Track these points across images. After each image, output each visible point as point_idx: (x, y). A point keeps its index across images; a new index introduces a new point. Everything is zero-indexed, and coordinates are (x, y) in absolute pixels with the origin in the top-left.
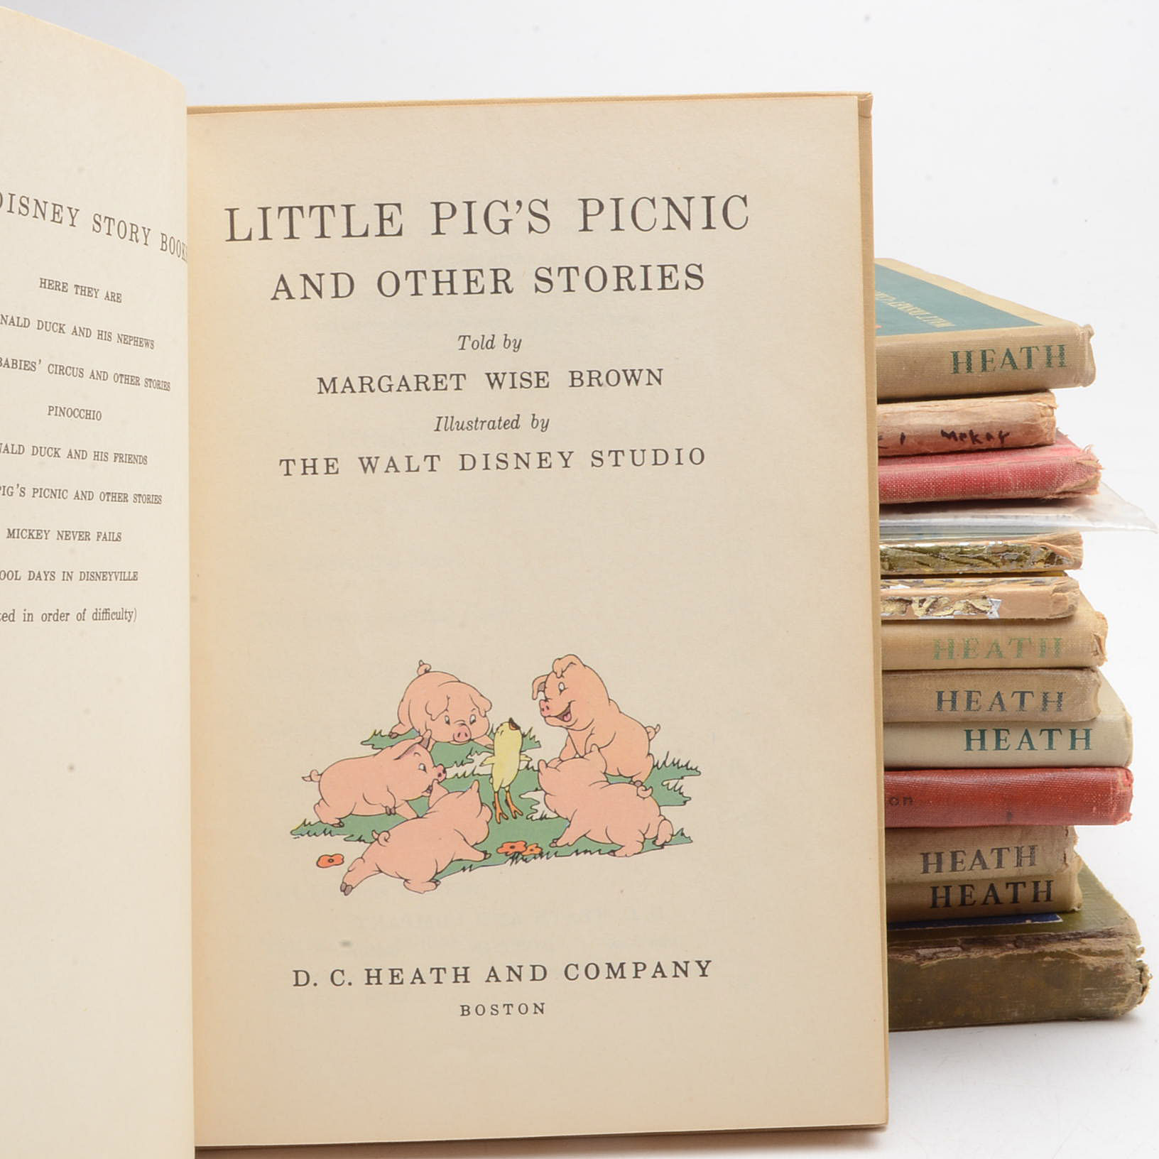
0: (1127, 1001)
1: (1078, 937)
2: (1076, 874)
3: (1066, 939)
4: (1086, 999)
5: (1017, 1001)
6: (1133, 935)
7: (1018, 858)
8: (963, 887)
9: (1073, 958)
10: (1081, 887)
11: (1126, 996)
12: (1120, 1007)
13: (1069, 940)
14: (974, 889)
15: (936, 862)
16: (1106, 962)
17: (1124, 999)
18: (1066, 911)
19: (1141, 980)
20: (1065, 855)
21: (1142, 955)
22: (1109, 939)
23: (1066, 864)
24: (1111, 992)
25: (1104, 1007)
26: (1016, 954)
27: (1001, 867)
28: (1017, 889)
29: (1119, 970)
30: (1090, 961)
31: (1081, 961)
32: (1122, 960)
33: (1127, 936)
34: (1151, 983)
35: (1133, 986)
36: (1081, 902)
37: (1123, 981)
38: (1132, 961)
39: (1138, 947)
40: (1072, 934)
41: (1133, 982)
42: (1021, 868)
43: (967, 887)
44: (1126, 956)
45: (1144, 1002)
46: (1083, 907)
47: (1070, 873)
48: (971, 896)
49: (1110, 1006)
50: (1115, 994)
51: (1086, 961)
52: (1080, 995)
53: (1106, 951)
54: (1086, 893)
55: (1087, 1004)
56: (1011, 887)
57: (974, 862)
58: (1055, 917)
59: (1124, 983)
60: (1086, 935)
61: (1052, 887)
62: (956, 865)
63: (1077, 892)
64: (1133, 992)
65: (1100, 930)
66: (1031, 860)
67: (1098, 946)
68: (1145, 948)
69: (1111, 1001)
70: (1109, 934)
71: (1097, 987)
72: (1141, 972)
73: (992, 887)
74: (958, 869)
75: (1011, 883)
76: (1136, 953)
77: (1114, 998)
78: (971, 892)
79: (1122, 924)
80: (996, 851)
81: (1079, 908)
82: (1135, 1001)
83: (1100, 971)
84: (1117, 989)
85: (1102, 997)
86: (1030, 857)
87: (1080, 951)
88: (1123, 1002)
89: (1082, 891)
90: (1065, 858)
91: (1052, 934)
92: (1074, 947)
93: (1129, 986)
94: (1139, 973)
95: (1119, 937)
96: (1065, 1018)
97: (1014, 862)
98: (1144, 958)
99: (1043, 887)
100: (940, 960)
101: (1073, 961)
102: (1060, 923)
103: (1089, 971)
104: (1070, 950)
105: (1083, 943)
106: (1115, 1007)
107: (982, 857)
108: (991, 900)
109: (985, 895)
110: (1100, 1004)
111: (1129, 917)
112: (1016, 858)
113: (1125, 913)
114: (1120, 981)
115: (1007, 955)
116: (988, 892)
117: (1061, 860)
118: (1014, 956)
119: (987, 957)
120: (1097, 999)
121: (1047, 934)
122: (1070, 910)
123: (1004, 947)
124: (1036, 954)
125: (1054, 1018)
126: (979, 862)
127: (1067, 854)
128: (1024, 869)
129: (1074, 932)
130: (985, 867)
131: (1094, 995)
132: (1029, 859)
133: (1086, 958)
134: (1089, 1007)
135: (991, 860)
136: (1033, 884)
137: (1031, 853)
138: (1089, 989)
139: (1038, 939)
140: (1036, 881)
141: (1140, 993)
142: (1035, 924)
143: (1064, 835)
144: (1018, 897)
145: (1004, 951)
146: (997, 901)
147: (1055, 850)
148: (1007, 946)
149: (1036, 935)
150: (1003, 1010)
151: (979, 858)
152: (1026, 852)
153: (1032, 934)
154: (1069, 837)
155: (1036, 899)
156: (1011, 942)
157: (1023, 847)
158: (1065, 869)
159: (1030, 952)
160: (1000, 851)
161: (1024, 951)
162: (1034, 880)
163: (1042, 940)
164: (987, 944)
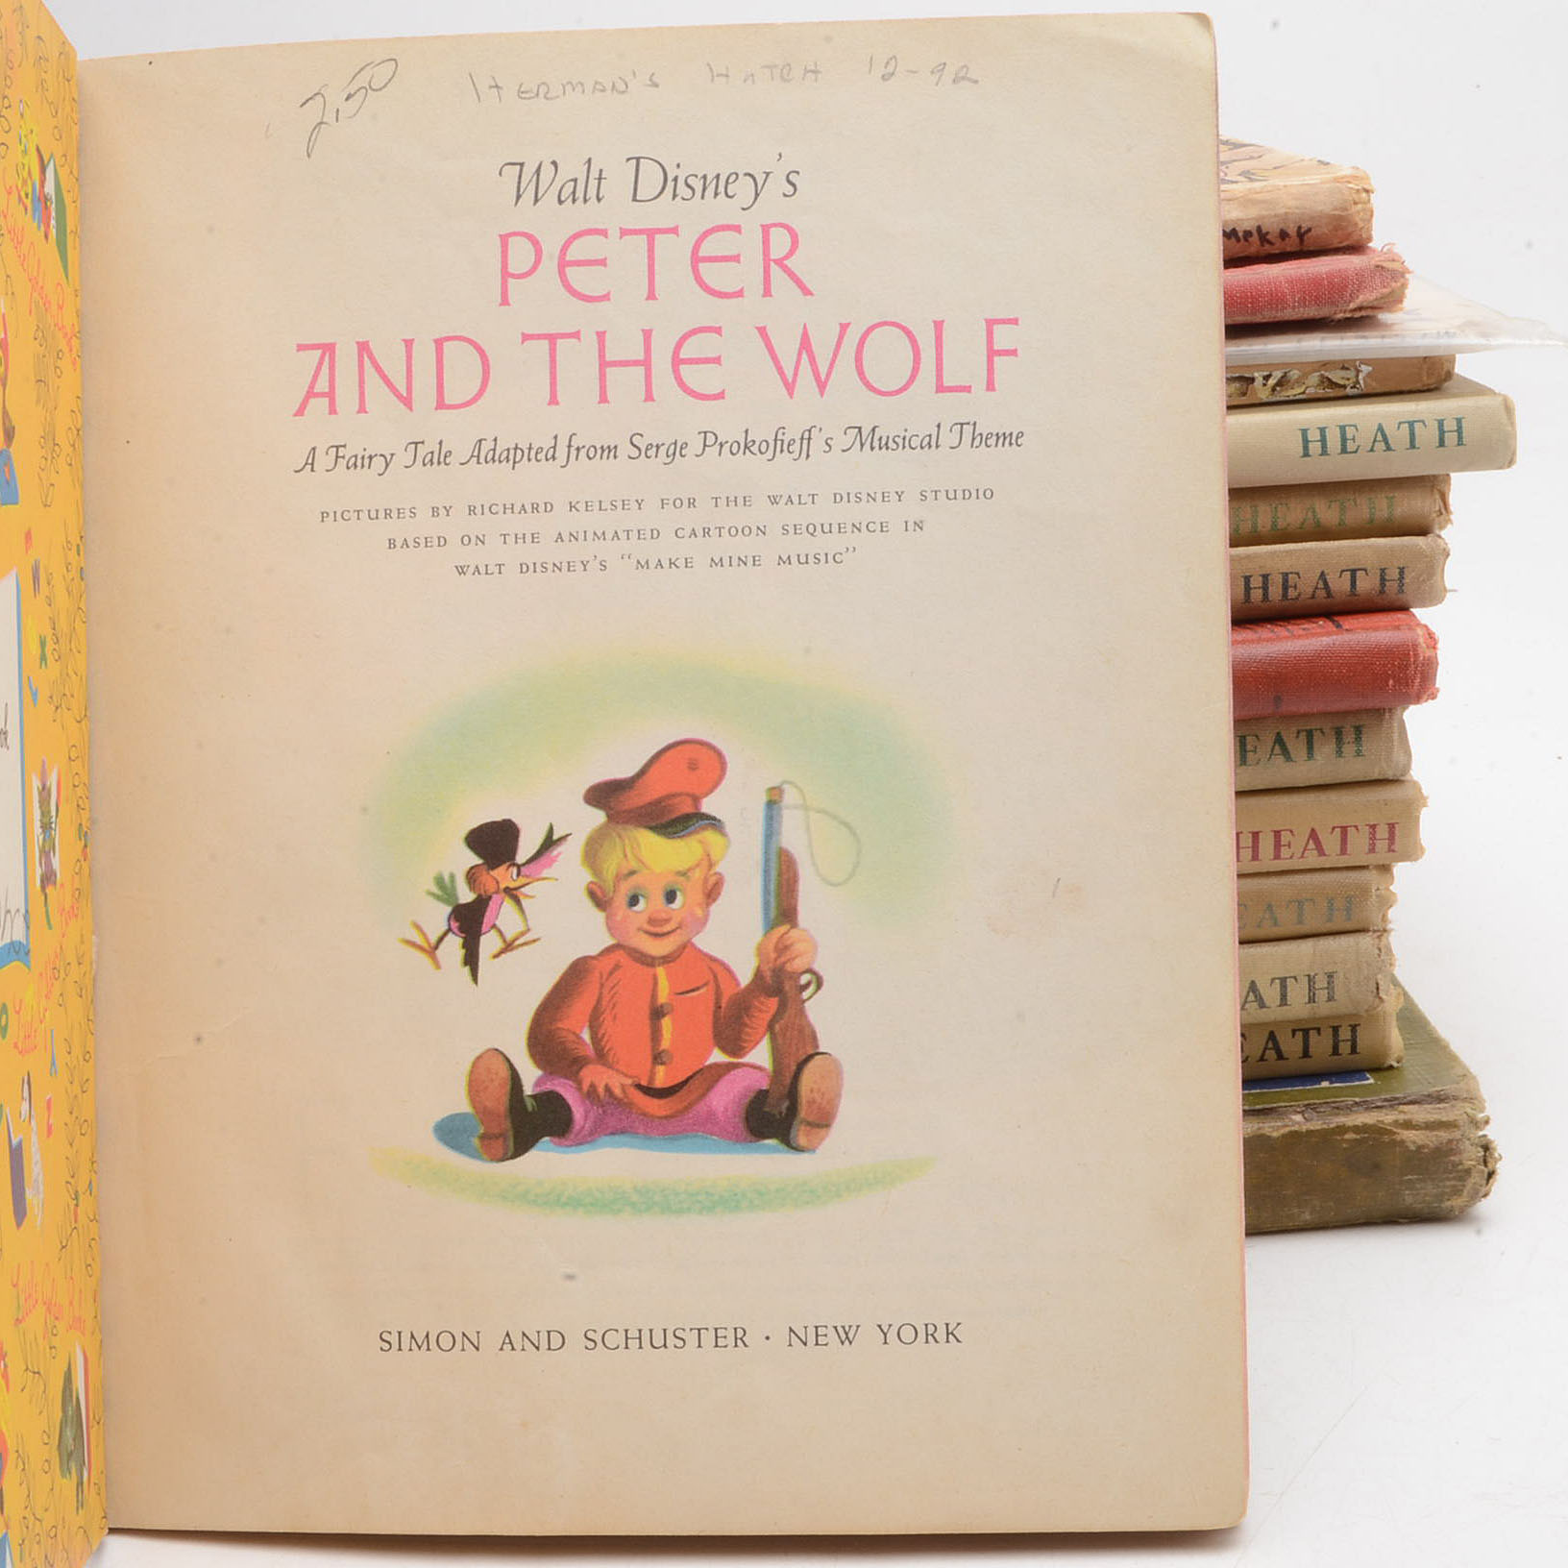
0: (1465, 1193)
1: (1393, 1103)
2: (1395, 1012)
3: (1377, 1107)
4: (1407, 1192)
5: (1307, 1198)
6: (1473, 1099)
7: (1310, 990)
9: (1386, 1134)
10: (1400, 1033)
11: (1464, 1186)
12: (1456, 1202)
13: (1382, 1107)
16: (1434, 1139)
17: (1462, 1190)
18: (1380, 1068)
19: (1485, 1163)
20: (1377, 984)
21: (1488, 1127)
22: (1438, 1106)
23: (1380, 998)
24: (1441, 1181)
25: (1433, 1203)
26: (1304, 1130)
27: (1286, 1004)
28: (1308, 1038)
29: (1452, 1149)
30: (1410, 1136)
31: (1398, 1138)
32: (1457, 1134)
33: (1465, 1100)
34: (1500, 1167)
35: (1473, 1171)
36: (1401, 1054)
37: (1461, 1164)
38: (1472, 1135)
39: (1482, 1115)
40: (1386, 1100)
41: (1474, 1166)
42: (1314, 1005)
44: (1462, 1128)
45: (1491, 1194)
46: (1403, 1061)
47: (1384, 1012)
49: (1442, 1201)
50: (1448, 1183)
51: (1405, 1138)
52: (1398, 1187)
53: (1433, 1122)
54: (1411, 1043)
55: (1409, 1199)
56: (1299, 1035)
57: (1246, 998)
58: (1365, 1075)
59: (1460, 1167)
60: (1405, 1100)
61: (1358, 1034)
63: (1395, 1039)
64: (1473, 1181)
65: (1426, 1093)
66: (1328, 993)
67: (1423, 1116)
68: (1491, 1117)
69: (1443, 1194)
70: (1439, 1099)
71: (1422, 1174)
72: (1485, 1152)
73: (1272, 1036)
75: (1299, 1030)
76: (1476, 1124)
77: (1447, 1190)
79: (1458, 1083)
80: (1277, 981)
81: (1398, 1062)
82: (1477, 1194)
83: (1426, 1150)
84: (1451, 1176)
85: (1430, 1189)
86: (1327, 988)
87: (1396, 1123)
88: (1460, 1195)
89: (1403, 1039)
90: (1378, 989)
91: (1357, 1100)
92: (1387, 1117)
93: (1468, 1172)
94: (1483, 1153)
95: (1454, 1102)
96: (1379, 1221)
97: (1304, 996)
98: (1490, 1132)
99: (1345, 1034)
101: (1386, 1139)
102: (1371, 1084)
103: (1412, 1151)
104: (1382, 1122)
105: (1404, 1113)
106: (1449, 1203)
107: (1257, 990)
108: (1271, 1054)
109: (1262, 1048)
110: (1427, 1198)
111: (1471, 1073)
112: (1307, 991)
113: (1464, 1067)
114: (1455, 1165)
115: (1291, 1132)
116: (1267, 1043)
117: (1372, 992)
118: (1302, 1132)
119: (1262, 1135)
120: (1423, 1191)
121: (1350, 1100)
122: (1386, 1065)
123: (1287, 1120)
124: (1333, 1129)
125: (1362, 1221)
126: (1253, 999)
127: (1381, 983)
128: (1319, 1007)
129: (1388, 1096)
130: (1262, 1005)
131: (1418, 1186)
132: (1326, 991)
133: (1406, 1132)
134: (1411, 1204)
135: (1271, 995)
136: (1331, 1029)
137: (1328, 983)
138: (1410, 1177)
139: (1338, 1108)
140: (1336, 1025)
141: (1485, 1182)
142: (1334, 1087)
143: (1376, 956)
144: (1310, 1050)
145: (1287, 1126)
146: (1280, 1056)
147: (1362, 977)
148: (1291, 1119)
149: (1337, 1102)
150: (1289, 1210)
151: (1254, 992)
152: (1321, 982)
153: (1329, 1100)
154: (1382, 958)
155: (1335, 1051)
156: (1299, 1112)
157: (1316, 974)
158: (1378, 1006)
159: (1325, 1126)
160: (1283, 981)
161: (1316, 1125)
162: (1332, 1024)
163: (1342, 1109)
164: (1262, 1117)
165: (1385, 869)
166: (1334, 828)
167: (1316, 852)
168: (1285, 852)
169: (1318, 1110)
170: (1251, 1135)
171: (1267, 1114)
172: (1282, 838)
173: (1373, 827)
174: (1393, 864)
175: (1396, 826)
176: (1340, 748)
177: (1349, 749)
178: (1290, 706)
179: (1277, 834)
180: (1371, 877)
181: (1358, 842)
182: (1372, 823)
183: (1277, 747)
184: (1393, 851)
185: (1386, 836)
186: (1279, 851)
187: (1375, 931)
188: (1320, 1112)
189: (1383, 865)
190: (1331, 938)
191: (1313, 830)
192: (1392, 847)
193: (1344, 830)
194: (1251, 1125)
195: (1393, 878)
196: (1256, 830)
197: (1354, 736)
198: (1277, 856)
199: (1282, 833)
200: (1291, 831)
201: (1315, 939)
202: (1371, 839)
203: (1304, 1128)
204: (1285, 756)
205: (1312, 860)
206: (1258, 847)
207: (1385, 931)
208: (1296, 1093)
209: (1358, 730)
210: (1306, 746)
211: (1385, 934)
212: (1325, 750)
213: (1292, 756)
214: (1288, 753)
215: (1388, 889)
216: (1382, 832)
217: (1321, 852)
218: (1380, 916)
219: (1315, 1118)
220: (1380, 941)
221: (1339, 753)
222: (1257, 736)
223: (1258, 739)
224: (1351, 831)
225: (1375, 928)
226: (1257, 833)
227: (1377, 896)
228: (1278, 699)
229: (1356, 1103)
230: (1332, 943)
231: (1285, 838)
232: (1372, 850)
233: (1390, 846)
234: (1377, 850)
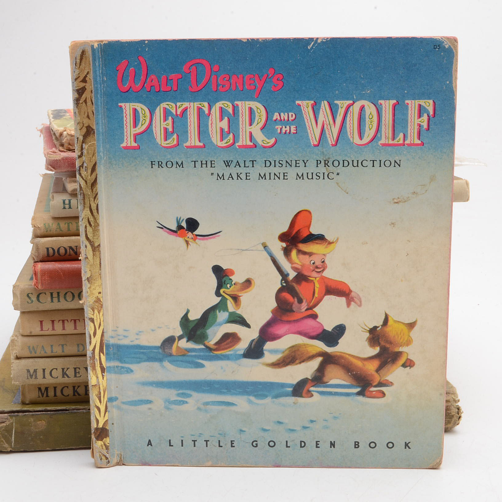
0: (452, 423)
6: (455, 394)
11: (451, 421)
12: (449, 426)
17: (451, 422)
19: (458, 414)
21: (459, 403)
29: (448, 409)
32: (450, 404)
33: (452, 394)
34: (463, 415)
35: (454, 417)
38: (454, 405)
39: (457, 399)
44: (451, 402)
45: (460, 424)
59: (450, 415)
64: (454, 419)
68: (460, 399)
76: (456, 401)
79: (450, 389)
82: (455, 424)
84: (448, 417)
93: (453, 416)
94: (457, 411)
95: (449, 394)
111: (453, 386)
141: (458, 420)
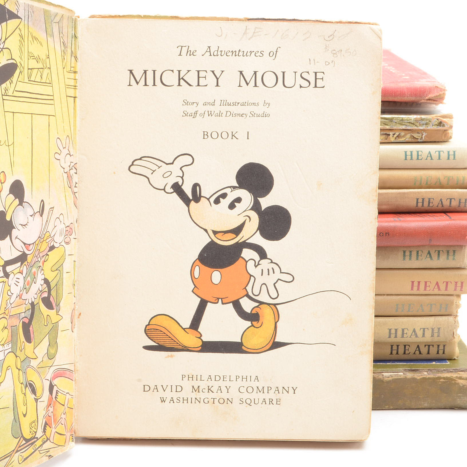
1: (456, 371)
2: (457, 342)
3: (451, 372)
4: (458, 399)
5: (427, 399)
7: (432, 332)
8: (405, 346)
10: (459, 349)
13: (452, 372)
14: (410, 347)
15: (394, 333)
18: (451, 359)
20: (454, 332)
23: (454, 337)
25: (466, 403)
26: (427, 377)
27: (424, 337)
28: (429, 348)
30: (461, 382)
31: (457, 382)
36: (458, 355)
40: (454, 370)
42: (433, 338)
43: (406, 346)
46: (459, 357)
47: (455, 341)
48: (408, 350)
51: (459, 382)
52: (456, 398)
54: (461, 351)
55: (459, 402)
56: (427, 347)
57: (412, 334)
58: (446, 361)
60: (460, 370)
61: (445, 348)
62: (404, 335)
63: (457, 350)
65: (466, 368)
66: (438, 334)
67: (465, 376)
71: (464, 394)
73: (418, 346)
74: (404, 337)
75: (427, 345)
78: (408, 348)
80: (422, 329)
81: (457, 358)
83: (465, 387)
85: (465, 399)
86: (438, 333)
87: (457, 377)
89: (459, 350)
90: (453, 334)
91: (445, 369)
92: (454, 375)
96: (448, 408)
97: (430, 335)
99: (441, 347)
100: (392, 378)
101: (453, 382)
102: (448, 364)
103: (461, 386)
104: (452, 376)
105: (459, 374)
108: (417, 352)
109: (415, 350)
110: (464, 402)
112: (431, 333)
115: (423, 377)
116: (417, 348)
117: (452, 335)
118: (427, 378)
119: (414, 378)
120: (463, 400)
121: (442, 369)
122: (453, 359)
123: (422, 374)
124: (437, 377)
125: (443, 408)
126: (414, 334)
127: (455, 332)
128: (434, 338)
129: (454, 369)
130: (417, 336)
131: (462, 398)
132: (437, 333)
133: (460, 380)
134: (459, 403)
135: (420, 333)
136: (437, 346)
137: (438, 331)
138: (460, 395)
139: (438, 371)
140: (439, 344)
142: (437, 364)
143: (454, 323)
144: (430, 352)
145: (422, 376)
146: (420, 353)
147: (449, 330)
148: (423, 374)
149: (437, 369)
150: (421, 402)
151: (414, 332)
152: (436, 331)
153: (436, 368)
154: (456, 324)
155: (438, 353)
156: (426, 371)
157: (435, 328)
158: (453, 339)
159: (434, 377)
160: (424, 329)
161: (431, 376)
162: (437, 344)
163: (439, 371)
164: (414, 372)
165: (459, 296)
166: (444, 282)
167: (437, 289)
168: (428, 288)
169: (432, 371)
170: (410, 378)
171: (416, 371)
172: (427, 284)
173: (456, 283)
174: (461, 295)
175: (464, 283)
176: (448, 257)
177: (451, 257)
178: (434, 243)
179: (426, 282)
180: (454, 298)
181: (451, 287)
182: (456, 281)
183: (428, 255)
184: (462, 291)
185: (460, 286)
186: (426, 288)
187: (454, 316)
188: (432, 372)
189: (458, 295)
190: (440, 317)
191: (437, 282)
192: (462, 289)
193: (447, 283)
194: (410, 374)
195: (461, 299)
196: (419, 281)
197: (453, 253)
198: (425, 289)
199: (428, 282)
200: (430, 282)
201: (435, 317)
202: (455, 286)
203: (428, 376)
204: (430, 257)
205: (436, 291)
206: (419, 286)
207: (457, 316)
208: (425, 365)
209: (454, 251)
210: (437, 255)
211: (457, 317)
212: (443, 257)
213: (433, 258)
214: (431, 257)
215: (459, 302)
216: (459, 284)
217: (439, 289)
218: (456, 311)
219: (431, 374)
220: (455, 319)
221: (448, 258)
222: (422, 251)
223: (423, 252)
224: (449, 283)
225: (454, 315)
226: (420, 282)
227: (456, 305)
228: (430, 240)
229: (444, 370)
230: (440, 318)
231: (428, 284)
232: (455, 290)
233: (461, 289)
234: (457, 290)
